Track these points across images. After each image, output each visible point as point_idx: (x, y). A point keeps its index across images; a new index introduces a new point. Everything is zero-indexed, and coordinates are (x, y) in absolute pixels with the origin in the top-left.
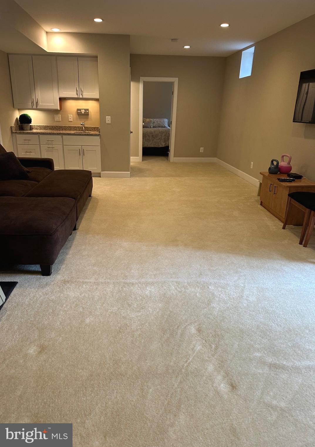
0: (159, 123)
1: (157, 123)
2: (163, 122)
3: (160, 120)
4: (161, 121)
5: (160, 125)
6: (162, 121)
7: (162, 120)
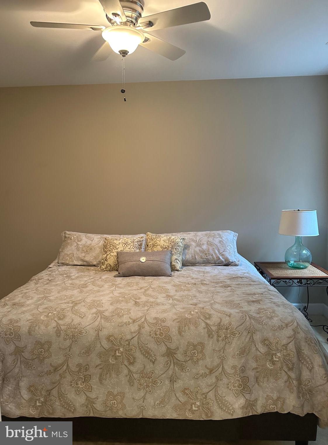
0: (205, 247)
1: (197, 249)
2: (219, 245)
3: (210, 236)
4: (211, 239)
5: (210, 257)
6: (216, 241)
7: (214, 237)
